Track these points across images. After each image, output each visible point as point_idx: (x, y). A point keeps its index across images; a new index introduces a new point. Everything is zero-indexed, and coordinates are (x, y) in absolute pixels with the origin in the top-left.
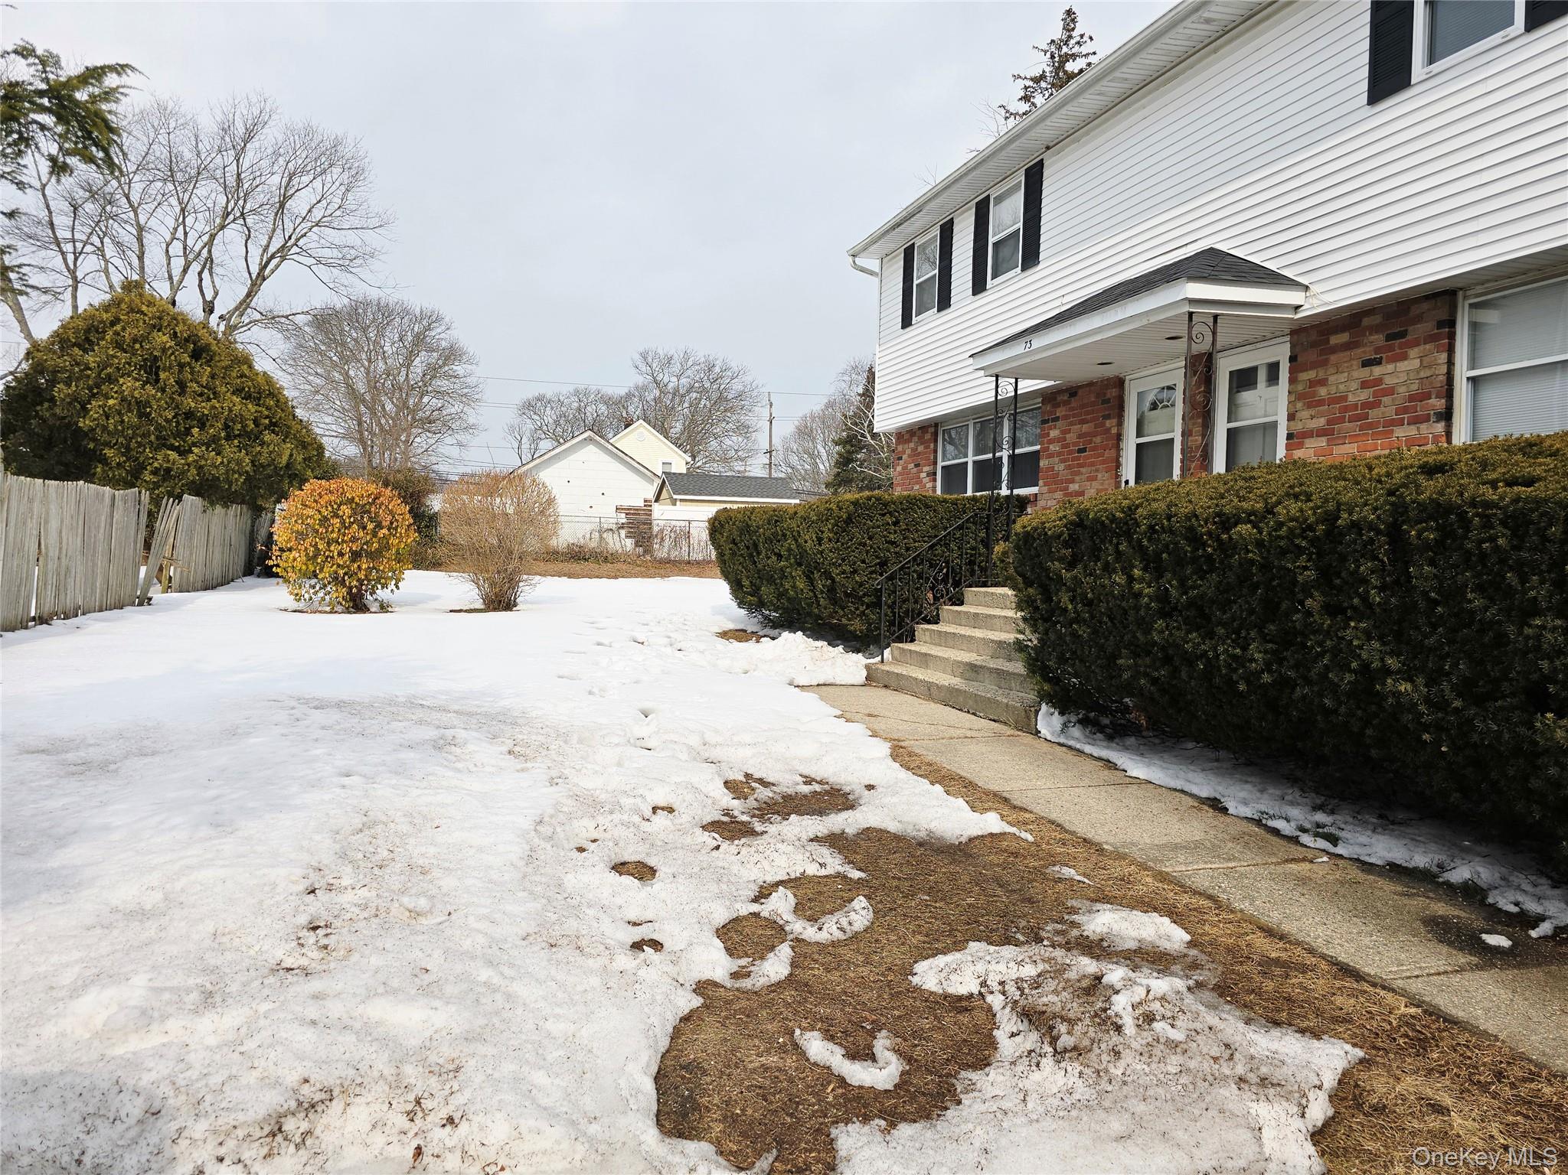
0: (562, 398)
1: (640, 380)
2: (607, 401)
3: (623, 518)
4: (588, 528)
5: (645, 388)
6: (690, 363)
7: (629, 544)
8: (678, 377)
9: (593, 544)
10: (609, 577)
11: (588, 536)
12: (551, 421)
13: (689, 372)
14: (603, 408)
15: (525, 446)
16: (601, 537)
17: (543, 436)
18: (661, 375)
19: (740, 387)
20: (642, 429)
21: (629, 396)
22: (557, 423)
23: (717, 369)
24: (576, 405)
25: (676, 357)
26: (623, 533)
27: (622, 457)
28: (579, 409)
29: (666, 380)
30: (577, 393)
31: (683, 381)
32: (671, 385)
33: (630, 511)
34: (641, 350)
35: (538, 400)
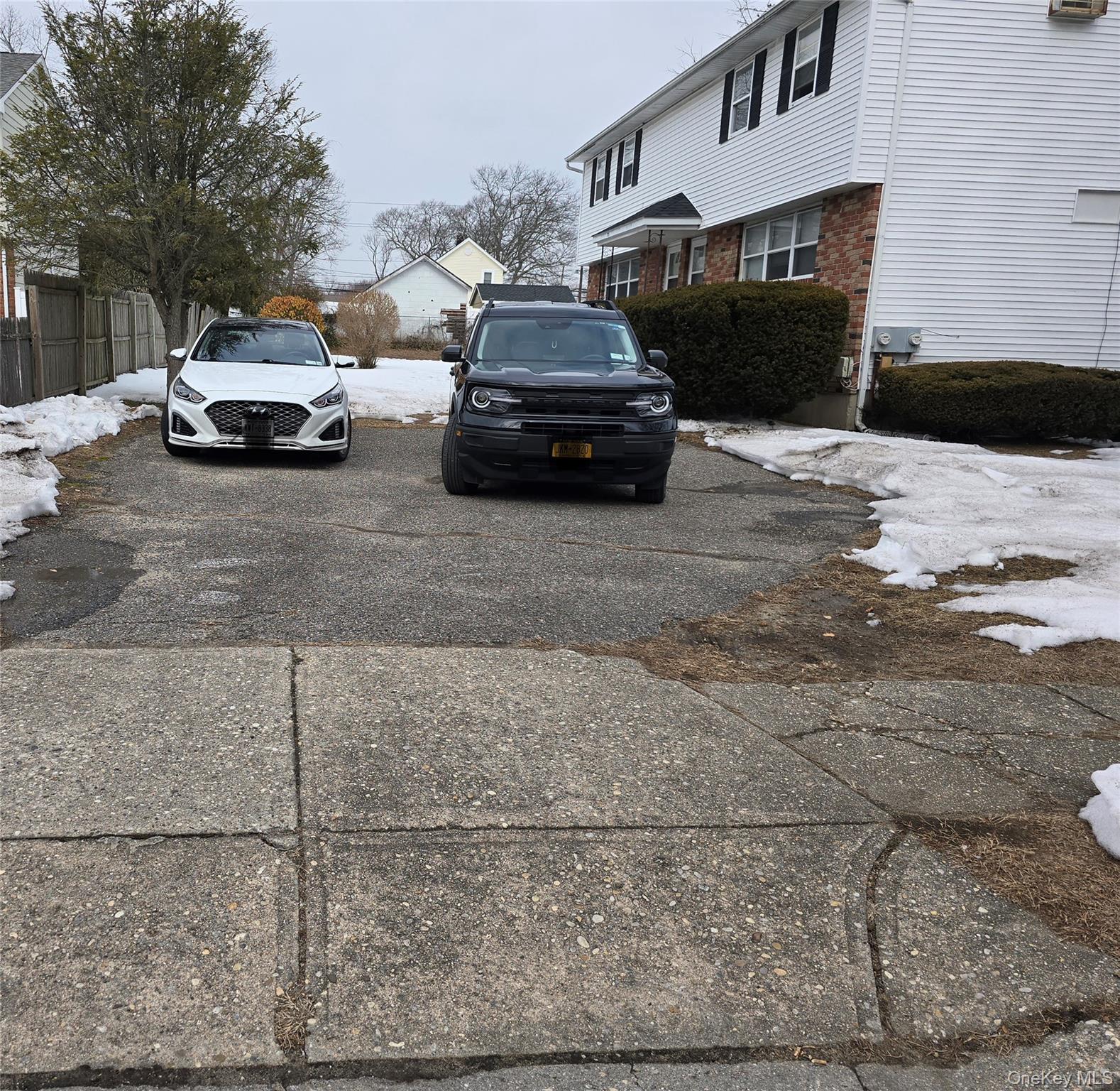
0: (411, 212)
1: (478, 194)
2: (450, 213)
3: (445, 318)
4: (421, 325)
5: (482, 201)
6: (522, 177)
7: (449, 336)
8: (511, 190)
9: (424, 337)
10: (433, 359)
11: (421, 331)
12: (401, 232)
13: (521, 186)
14: (445, 220)
15: (379, 257)
16: (430, 331)
17: (394, 246)
18: (496, 190)
19: (566, 199)
20: (469, 246)
21: (469, 207)
22: (406, 234)
23: (545, 183)
24: (423, 217)
25: (509, 173)
26: (445, 328)
27: (445, 274)
28: (425, 221)
29: (500, 192)
30: (424, 205)
31: (515, 193)
32: (504, 198)
33: (451, 313)
34: (479, 167)
35: (391, 214)
